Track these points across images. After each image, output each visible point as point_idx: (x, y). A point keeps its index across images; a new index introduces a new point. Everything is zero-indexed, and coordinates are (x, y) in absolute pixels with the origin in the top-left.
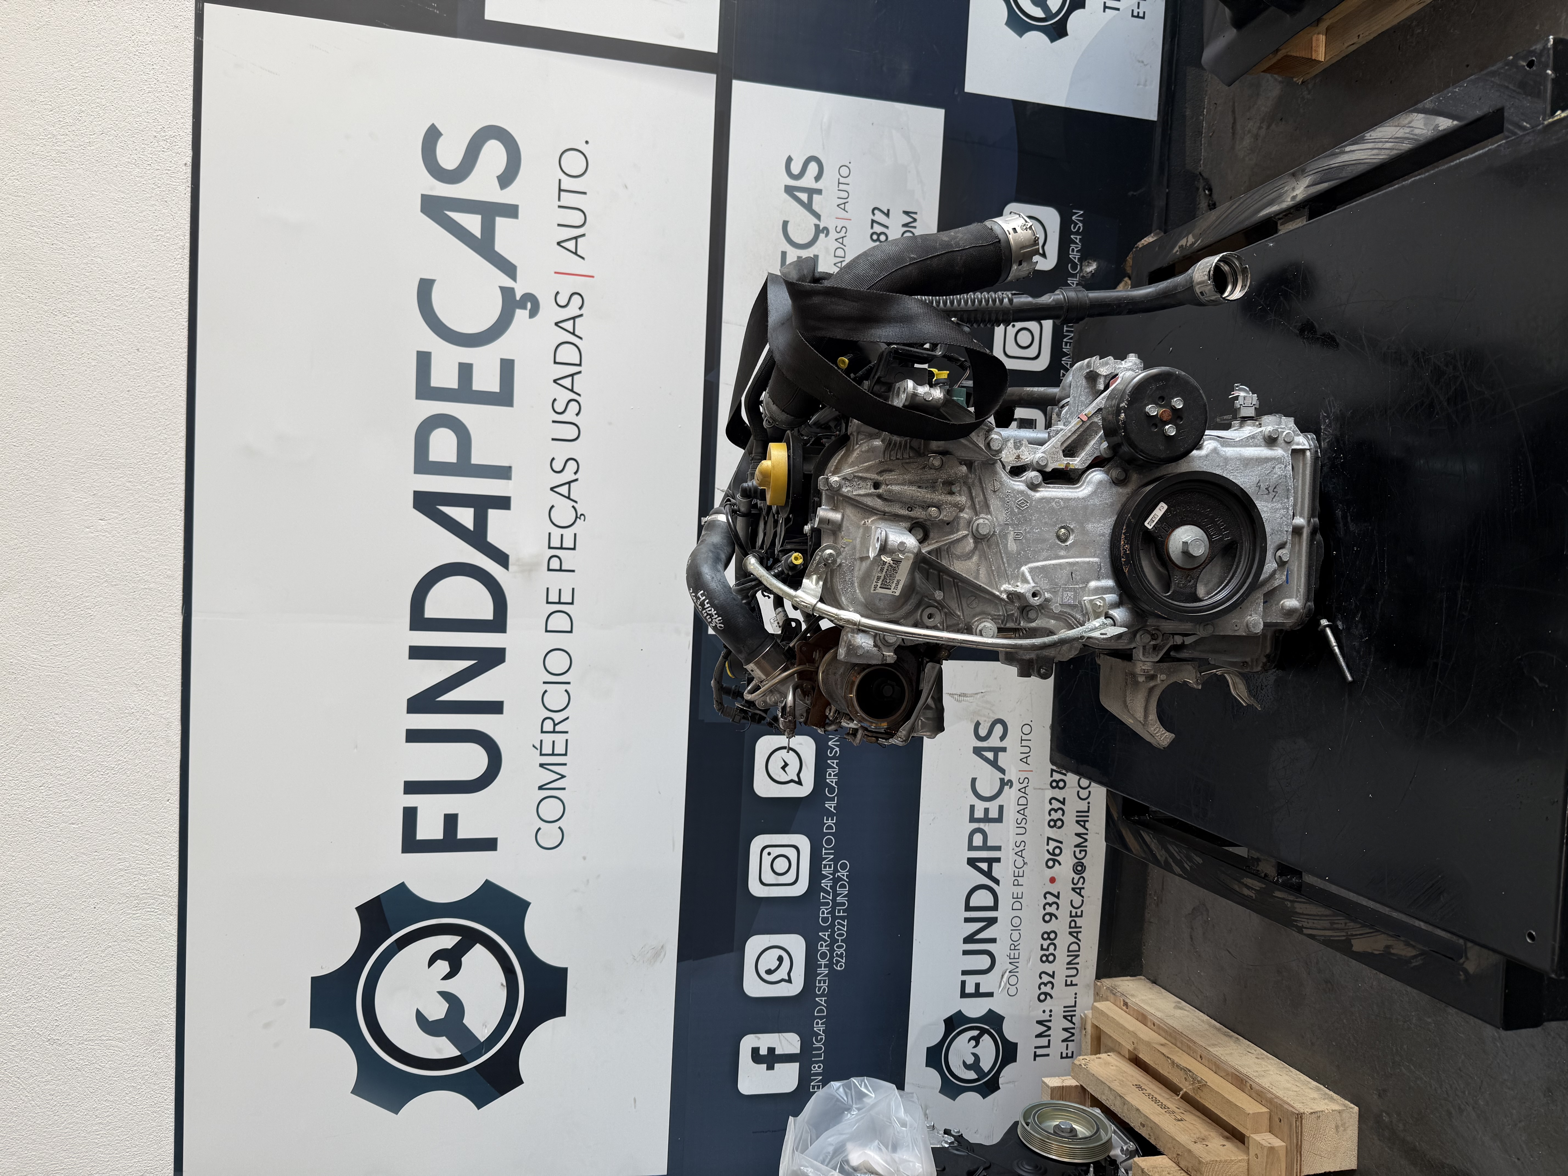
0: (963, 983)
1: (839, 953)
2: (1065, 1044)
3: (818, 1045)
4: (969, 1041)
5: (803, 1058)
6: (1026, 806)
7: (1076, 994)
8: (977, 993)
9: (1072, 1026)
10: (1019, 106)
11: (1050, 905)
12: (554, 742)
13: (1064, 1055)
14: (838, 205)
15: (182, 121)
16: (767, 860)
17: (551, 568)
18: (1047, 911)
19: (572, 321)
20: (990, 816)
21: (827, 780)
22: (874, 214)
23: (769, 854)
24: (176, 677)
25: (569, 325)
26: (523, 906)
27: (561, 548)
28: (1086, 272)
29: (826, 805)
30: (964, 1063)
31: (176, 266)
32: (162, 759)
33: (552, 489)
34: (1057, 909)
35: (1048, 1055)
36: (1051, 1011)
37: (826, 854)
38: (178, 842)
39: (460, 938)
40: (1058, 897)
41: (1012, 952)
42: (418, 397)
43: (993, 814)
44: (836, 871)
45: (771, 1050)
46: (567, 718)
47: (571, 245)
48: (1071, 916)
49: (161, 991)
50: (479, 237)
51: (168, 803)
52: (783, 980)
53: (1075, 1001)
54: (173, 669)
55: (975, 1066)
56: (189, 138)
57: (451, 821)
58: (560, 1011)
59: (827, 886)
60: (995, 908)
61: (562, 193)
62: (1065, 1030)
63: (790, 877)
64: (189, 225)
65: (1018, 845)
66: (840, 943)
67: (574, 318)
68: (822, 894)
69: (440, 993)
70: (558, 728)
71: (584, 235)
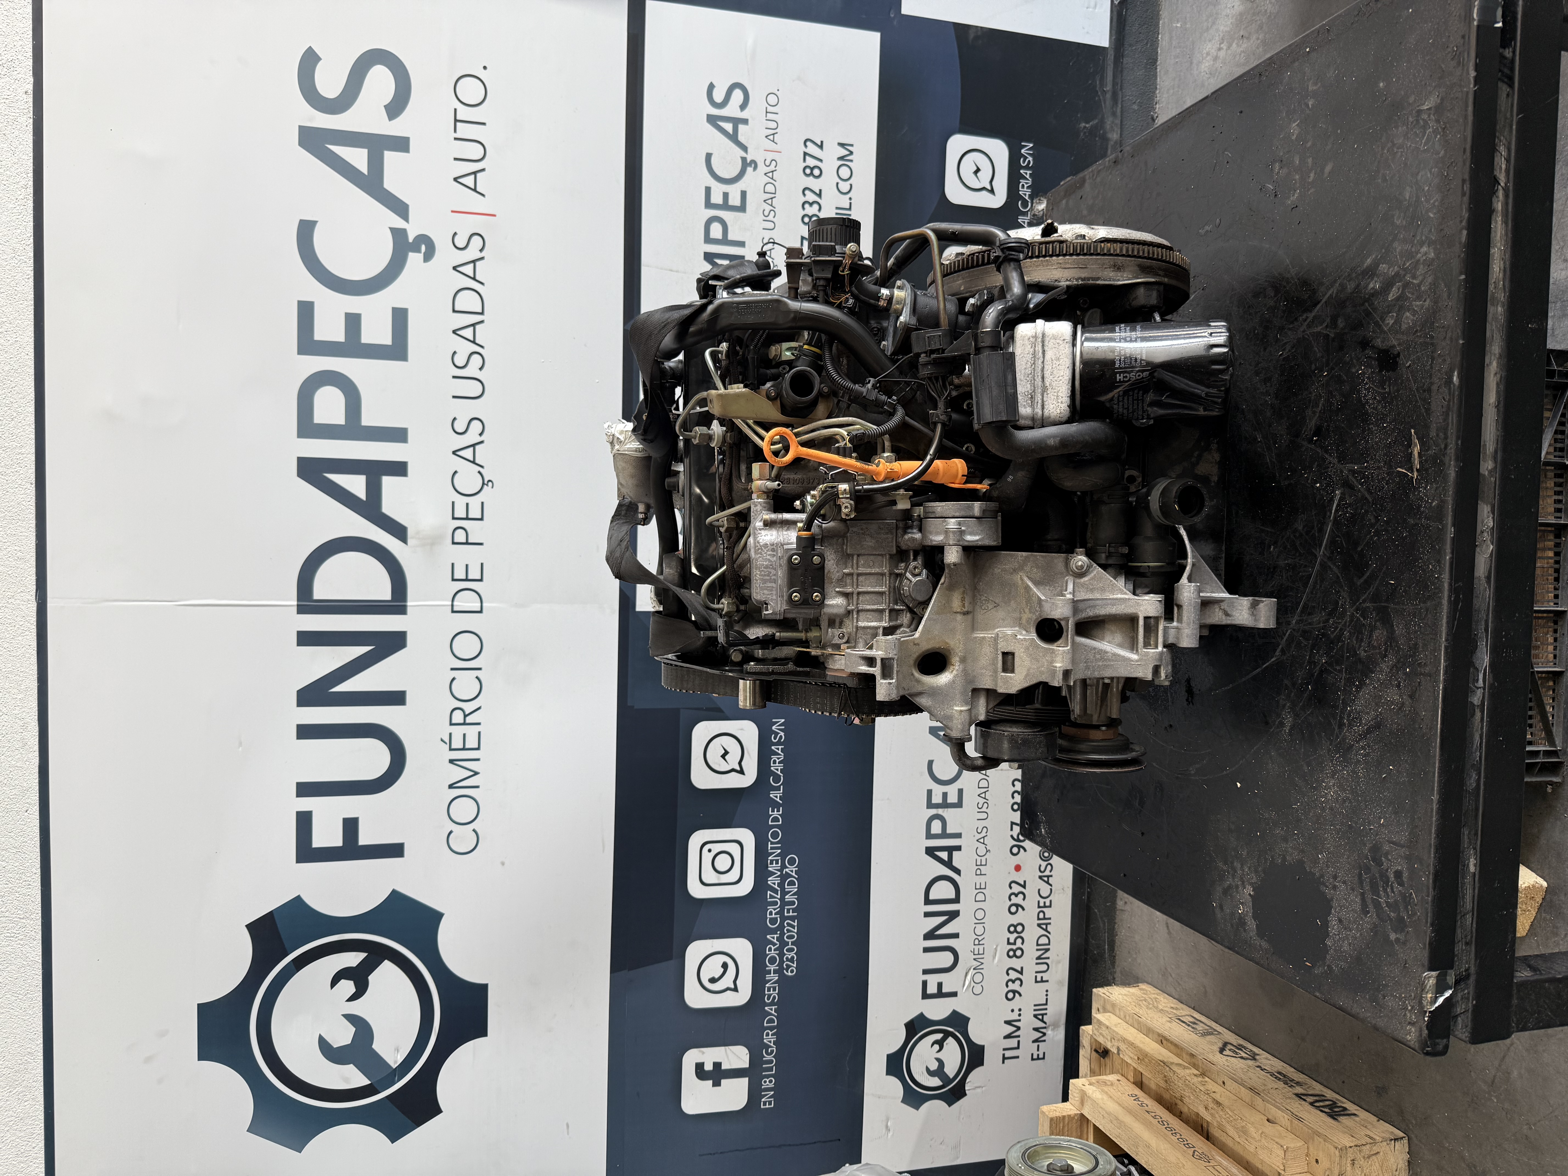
0: (925, 984)
1: (790, 957)
2: (1036, 1044)
3: (769, 1058)
4: (932, 1045)
5: (753, 1072)
6: (986, 789)
7: (1047, 991)
8: (940, 994)
9: (1044, 1025)
10: (961, 30)
11: (1016, 895)
12: (464, 735)
13: (1035, 1057)
14: (766, 137)
15: (21, 43)
16: (707, 857)
17: (456, 541)
18: (1012, 902)
19: (472, 265)
20: (949, 801)
21: (772, 768)
22: (806, 146)
23: (710, 851)
24: (31, 672)
25: (468, 270)
26: (435, 917)
27: (467, 518)
28: (1037, 210)
29: (771, 795)
30: (928, 1070)
31: (18, 208)
32: (18, 764)
33: (454, 453)
34: (1024, 899)
35: (1018, 1057)
36: (1020, 1010)
37: (772, 848)
38: (39, 858)
39: (366, 954)
40: (1024, 886)
41: (976, 948)
42: (299, 353)
43: (953, 798)
44: (783, 866)
45: (717, 1065)
46: (479, 708)
47: (469, 181)
48: (1039, 907)
49: (25, 1025)
50: (366, 173)
51: (26, 814)
52: (728, 989)
53: (1047, 999)
54: (28, 662)
55: (939, 1072)
56: (30, 62)
57: (351, 826)
58: (482, 1032)
59: (774, 884)
60: (957, 900)
61: (458, 124)
62: (1036, 1029)
63: (734, 875)
64: (32, 161)
65: (979, 831)
66: (790, 946)
67: (474, 262)
68: (769, 892)
69: (344, 1016)
70: (469, 720)
71: (483, 170)
